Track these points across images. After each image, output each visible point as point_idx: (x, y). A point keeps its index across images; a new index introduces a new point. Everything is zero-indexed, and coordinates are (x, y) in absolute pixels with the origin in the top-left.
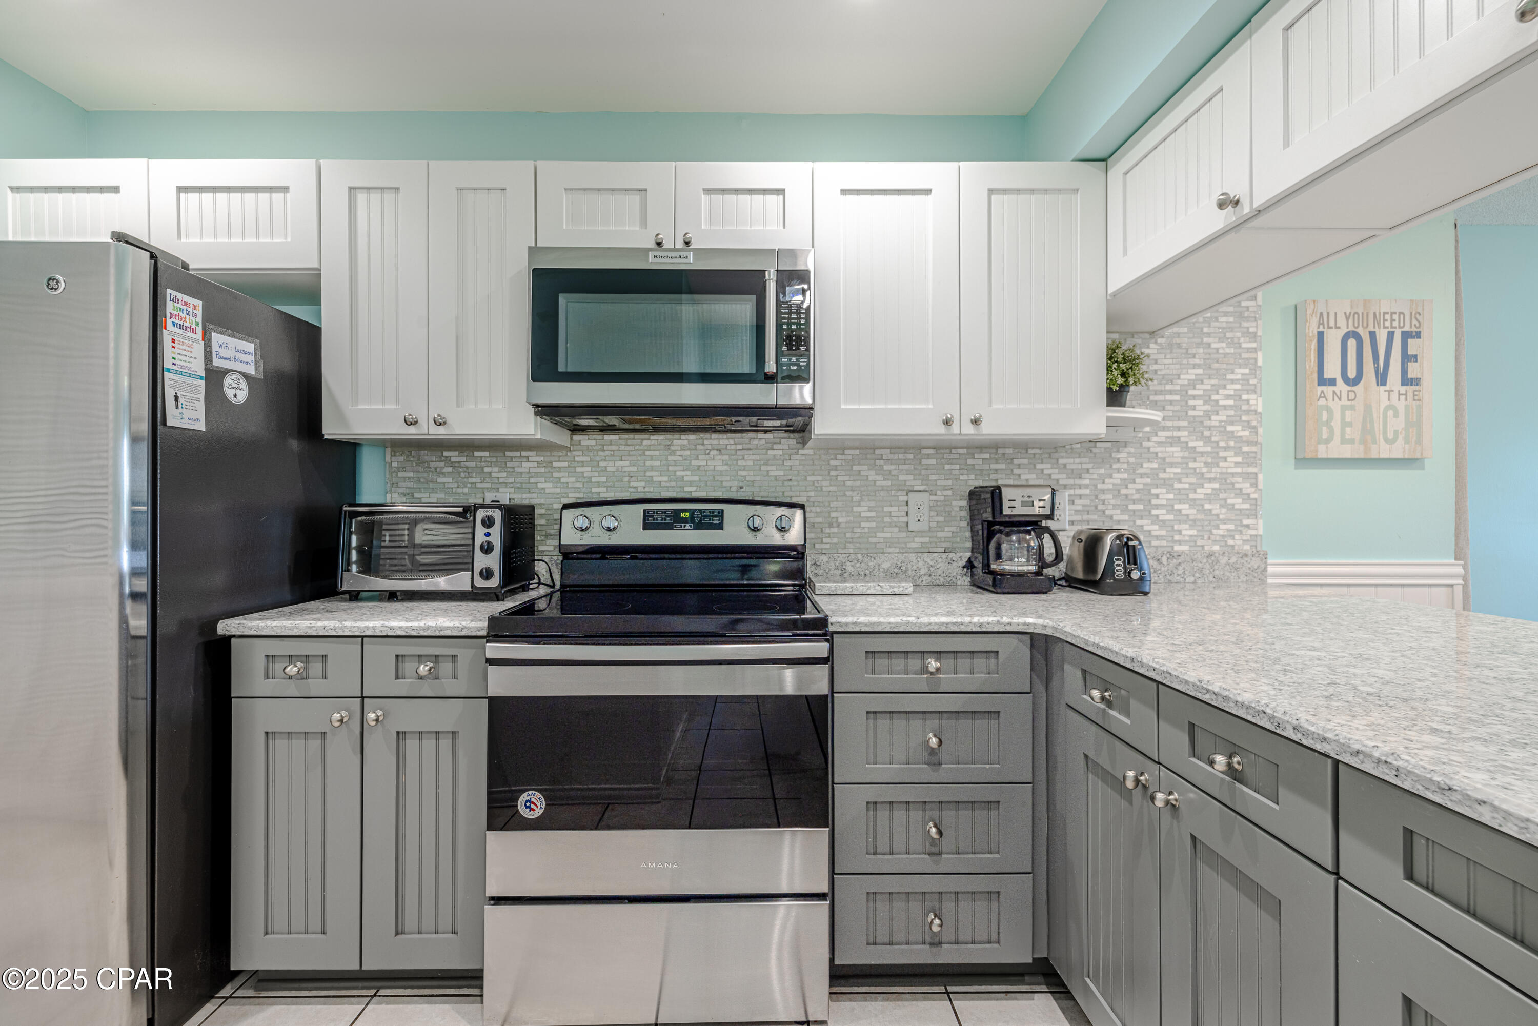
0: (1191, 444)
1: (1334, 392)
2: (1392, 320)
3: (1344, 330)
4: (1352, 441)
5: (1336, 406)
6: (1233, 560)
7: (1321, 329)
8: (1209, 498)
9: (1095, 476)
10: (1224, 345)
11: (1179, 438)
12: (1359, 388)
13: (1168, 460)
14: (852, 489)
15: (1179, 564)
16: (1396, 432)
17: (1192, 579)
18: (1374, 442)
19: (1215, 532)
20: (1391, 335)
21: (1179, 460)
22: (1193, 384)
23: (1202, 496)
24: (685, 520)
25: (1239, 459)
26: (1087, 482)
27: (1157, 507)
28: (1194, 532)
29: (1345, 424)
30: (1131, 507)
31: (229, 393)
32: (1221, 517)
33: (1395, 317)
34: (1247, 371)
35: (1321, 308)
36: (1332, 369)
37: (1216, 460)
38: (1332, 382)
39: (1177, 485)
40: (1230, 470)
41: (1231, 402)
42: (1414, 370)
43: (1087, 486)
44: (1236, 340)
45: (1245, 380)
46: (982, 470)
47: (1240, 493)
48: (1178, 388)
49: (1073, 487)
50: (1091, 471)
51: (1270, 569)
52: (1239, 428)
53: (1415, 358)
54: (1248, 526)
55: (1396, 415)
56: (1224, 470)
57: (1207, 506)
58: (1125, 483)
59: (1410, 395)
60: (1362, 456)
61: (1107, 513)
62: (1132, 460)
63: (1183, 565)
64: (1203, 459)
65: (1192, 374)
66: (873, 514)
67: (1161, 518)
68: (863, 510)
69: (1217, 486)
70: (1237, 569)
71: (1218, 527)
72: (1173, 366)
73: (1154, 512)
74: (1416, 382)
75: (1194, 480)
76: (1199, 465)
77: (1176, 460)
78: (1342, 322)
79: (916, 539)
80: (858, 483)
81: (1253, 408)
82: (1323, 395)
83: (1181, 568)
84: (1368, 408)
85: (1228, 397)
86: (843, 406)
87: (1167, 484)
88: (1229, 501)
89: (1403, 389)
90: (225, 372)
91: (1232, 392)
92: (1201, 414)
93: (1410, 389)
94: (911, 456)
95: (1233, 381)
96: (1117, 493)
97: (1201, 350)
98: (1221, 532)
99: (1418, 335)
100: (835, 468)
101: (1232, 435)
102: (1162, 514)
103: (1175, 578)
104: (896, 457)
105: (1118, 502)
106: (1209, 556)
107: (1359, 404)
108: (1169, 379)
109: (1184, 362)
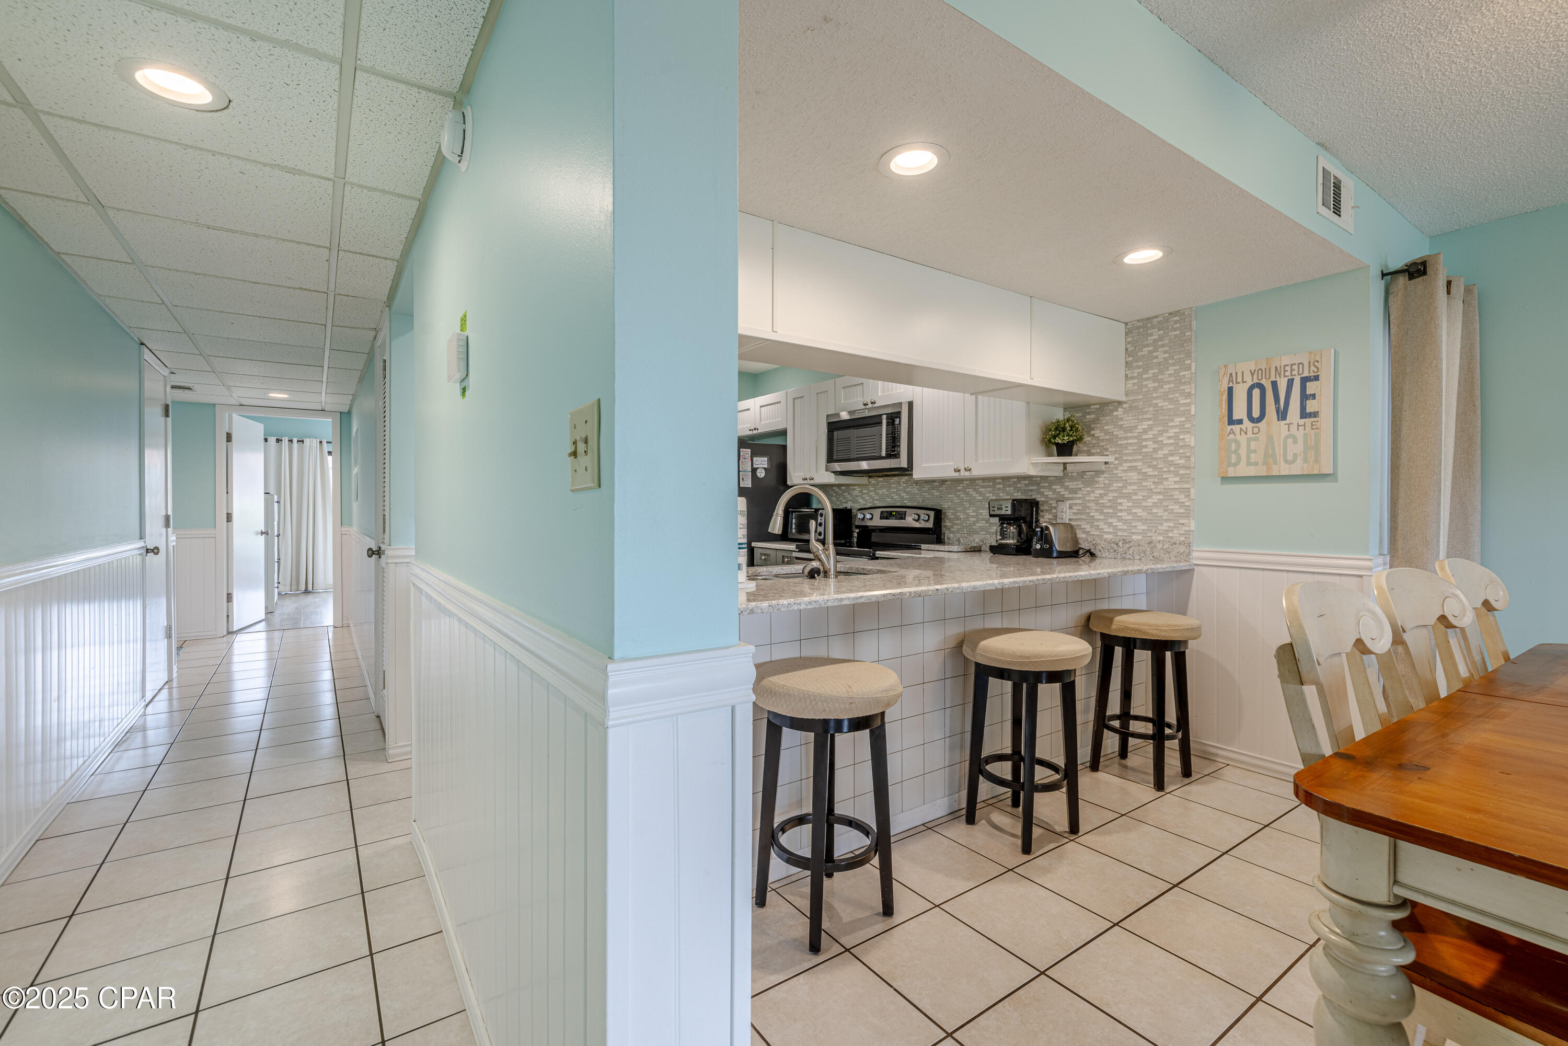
0: (1144, 471)
1: (1241, 429)
2: (1292, 370)
3: (1250, 383)
4: (1256, 464)
5: (1243, 439)
6: (1166, 546)
7: (1231, 385)
8: (1155, 505)
9: (1085, 492)
10: (1167, 403)
11: (1136, 466)
12: (1262, 425)
13: (1129, 481)
14: (966, 501)
15: (1130, 547)
16: (1295, 455)
17: (1139, 557)
18: (1276, 463)
19: (1160, 527)
20: (1290, 383)
21: (1136, 481)
22: (1145, 431)
23: (1151, 504)
24: (894, 516)
25: (1177, 479)
26: (1080, 496)
27: (1121, 511)
28: (1145, 527)
29: (1250, 451)
30: (1105, 511)
31: (758, 475)
32: (1165, 518)
33: (1295, 367)
34: (1183, 419)
35: (1231, 369)
36: (1240, 411)
37: (1160, 480)
38: (1240, 422)
39: (1134, 497)
40: (1170, 487)
41: (1172, 441)
42: (1311, 406)
43: (1080, 498)
44: (1175, 399)
45: (1181, 425)
46: (1025, 490)
47: (1177, 502)
48: (1136, 434)
49: (1072, 499)
50: (1083, 489)
51: (1195, 554)
52: (1178, 458)
53: (1313, 396)
54: (1183, 524)
55: (1295, 442)
56: (1166, 487)
57: (1154, 511)
58: (1101, 496)
59: (1308, 425)
60: (1265, 474)
61: (1091, 514)
62: (1107, 482)
63: (1133, 548)
64: (1153, 480)
65: (1145, 425)
66: (974, 514)
67: (1123, 518)
68: (970, 512)
69: (1161, 497)
70: (1169, 552)
71: (1162, 524)
72: (1132, 421)
73: (1119, 514)
74: (1315, 414)
75: (1145, 494)
76: (1149, 484)
77: (1132, 481)
78: (1248, 378)
79: (993, 527)
80: (968, 498)
81: (1187, 444)
82: (1231, 432)
83: (1131, 550)
84: (1270, 439)
85: (1170, 438)
86: (923, 465)
87: (1128, 497)
88: (1170, 507)
89: (1302, 422)
90: (757, 469)
91: (1173, 435)
92: (1151, 450)
93: (1308, 421)
94: (991, 484)
95: (1174, 427)
96: (1096, 501)
97: (1151, 409)
98: (1164, 528)
99: (1316, 378)
100: (958, 491)
101: (1172, 464)
102: (1123, 514)
103: (1128, 556)
104: (987, 484)
105: (1098, 508)
106: (1150, 543)
107: (1262, 436)
108: (1129, 430)
109: (1140, 417)
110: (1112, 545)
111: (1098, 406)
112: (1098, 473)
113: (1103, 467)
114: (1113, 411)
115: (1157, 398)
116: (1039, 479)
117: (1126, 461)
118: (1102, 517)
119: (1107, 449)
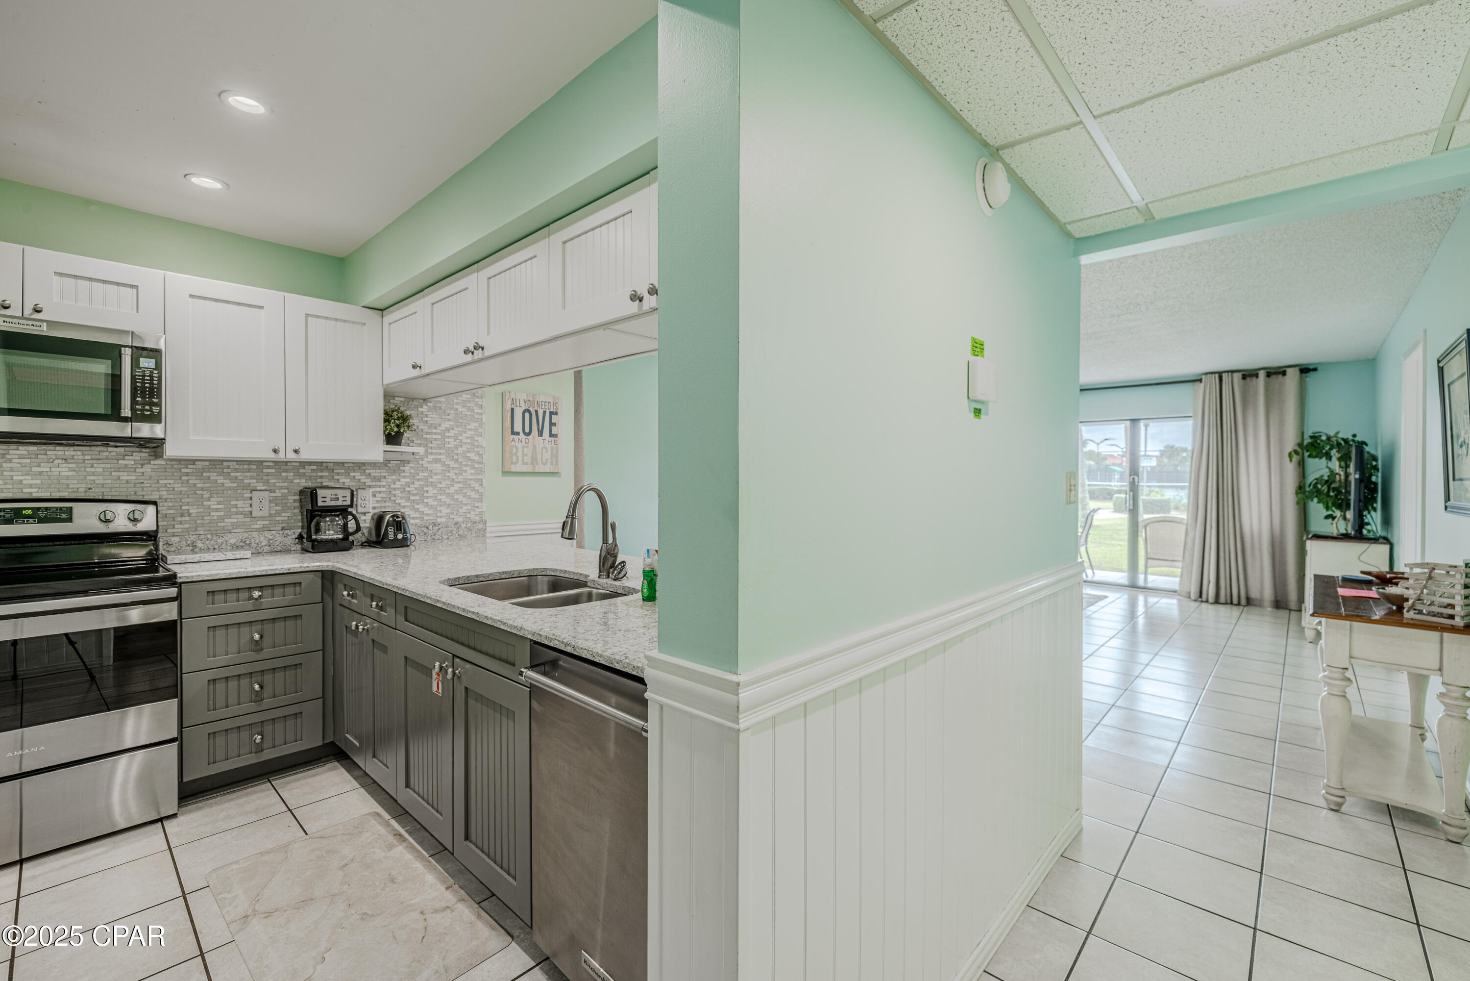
0: (447, 463)
1: (519, 439)
2: (545, 405)
3: (524, 408)
4: (527, 463)
5: (519, 445)
6: (469, 525)
7: (513, 407)
8: (457, 492)
9: (390, 480)
10: (465, 410)
11: (440, 459)
12: (530, 437)
13: (433, 471)
14: (202, 489)
15: (439, 529)
16: (547, 459)
17: (446, 537)
18: (537, 464)
19: (460, 510)
20: (545, 412)
21: (440, 472)
22: (448, 430)
23: (453, 491)
24: (28, 516)
25: (473, 471)
26: (384, 483)
27: (427, 498)
28: (449, 511)
29: (524, 455)
30: (412, 498)
32: (464, 502)
33: (547, 404)
34: (477, 425)
35: (513, 396)
36: (518, 427)
37: (461, 471)
38: (518, 434)
39: (439, 486)
40: (468, 477)
41: (469, 441)
42: (555, 430)
43: (384, 486)
44: (471, 408)
45: (476, 430)
46: (310, 476)
47: (474, 489)
48: (439, 431)
49: (375, 486)
50: (387, 477)
51: (488, 529)
53: (555, 424)
54: (478, 507)
55: (547, 451)
56: (465, 477)
57: (456, 497)
58: (408, 484)
59: (553, 442)
60: (532, 471)
61: (397, 501)
62: (412, 471)
63: (441, 530)
64: (454, 471)
65: (448, 424)
66: (222, 506)
68: (212, 504)
69: (461, 485)
70: (471, 530)
71: (461, 508)
72: (436, 419)
73: (425, 501)
74: (555, 436)
75: (449, 483)
76: (451, 474)
77: (438, 472)
78: (522, 404)
79: (258, 522)
80: (208, 485)
81: (480, 444)
82: (513, 440)
83: (440, 531)
84: (534, 447)
85: (467, 438)
86: (191, 438)
87: (433, 484)
88: (468, 494)
89: (550, 439)
92: (453, 446)
93: (553, 439)
95: (470, 430)
96: (403, 490)
97: (453, 412)
98: (464, 511)
99: (556, 414)
100: (187, 474)
101: (469, 459)
102: (430, 501)
103: (437, 537)
104: (242, 467)
105: (404, 495)
106: (456, 524)
107: (530, 445)
108: (431, 426)
109: (444, 417)
110: (423, 529)
111: (402, 399)
112: (404, 462)
113: (411, 457)
114: (417, 407)
115: (457, 404)
116: (332, 464)
117: (431, 454)
118: (408, 504)
119: (413, 441)
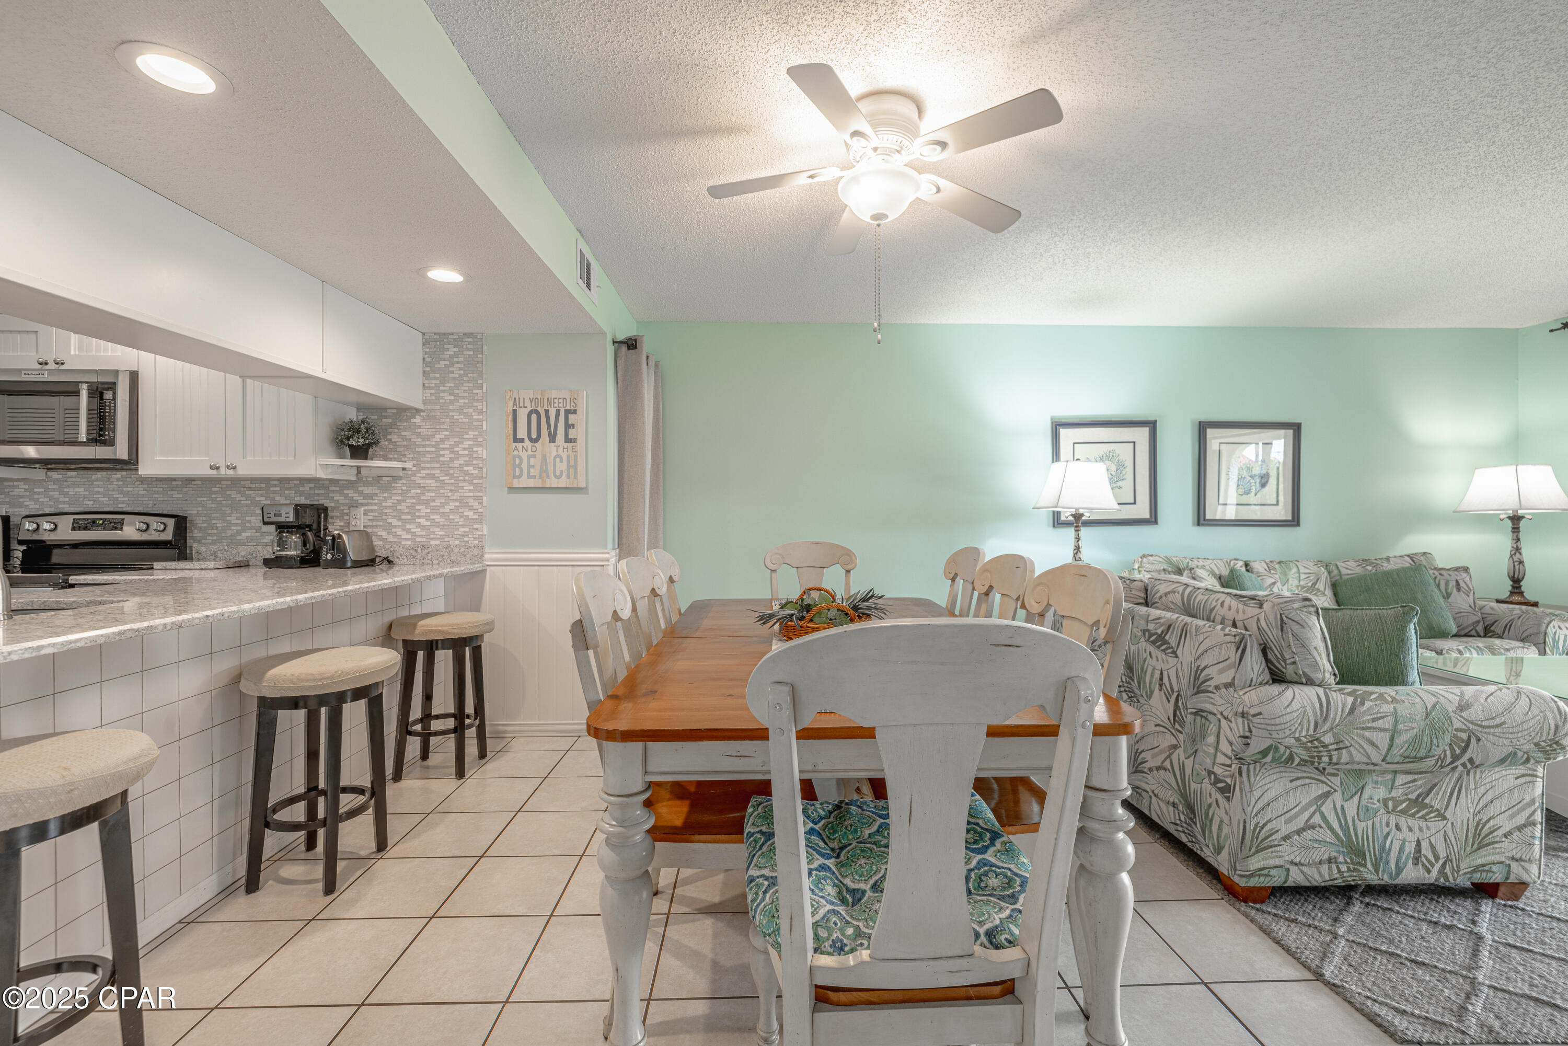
0: (441, 478)
1: (523, 447)
2: (559, 403)
3: (529, 409)
4: (534, 477)
6: (462, 550)
7: (515, 408)
8: (452, 511)
9: (381, 498)
10: (462, 417)
11: (434, 474)
12: (538, 445)
14: (226, 506)
15: (429, 553)
16: (561, 472)
18: (548, 477)
19: (456, 533)
20: (558, 412)
21: (434, 488)
22: (442, 441)
23: (448, 511)
24: (99, 525)
25: (472, 488)
26: (376, 501)
27: (419, 517)
28: (443, 533)
29: (530, 467)
30: (403, 517)
32: (460, 523)
33: (561, 401)
34: (476, 433)
35: (515, 395)
36: (522, 433)
37: (456, 488)
38: (522, 441)
39: (432, 504)
40: (465, 495)
41: (466, 452)
42: (572, 433)
43: (376, 504)
44: (469, 414)
45: (475, 439)
46: (310, 494)
47: (471, 509)
48: (434, 443)
49: (367, 504)
50: (379, 495)
51: (487, 556)
52: (472, 468)
53: (573, 426)
54: (477, 529)
55: (561, 461)
56: (462, 495)
57: (451, 517)
58: (399, 502)
59: (570, 449)
60: (540, 486)
61: (388, 521)
62: (405, 488)
63: (431, 553)
64: (449, 488)
65: (443, 435)
66: (239, 521)
67: (422, 524)
68: (233, 519)
69: (457, 504)
70: (465, 556)
71: (458, 529)
72: (429, 430)
73: (418, 520)
74: (574, 441)
75: (443, 501)
76: (446, 491)
77: (430, 488)
78: (528, 404)
79: (267, 537)
80: (230, 502)
81: (480, 456)
82: (516, 449)
83: (429, 555)
84: (544, 457)
85: (465, 449)
86: (157, 458)
87: (426, 503)
88: (465, 514)
89: (566, 445)
91: (467, 446)
92: (448, 459)
93: (570, 445)
94: (264, 485)
95: (468, 439)
96: (393, 507)
97: (448, 420)
98: (460, 533)
99: (575, 412)
100: (215, 493)
101: (467, 473)
102: (422, 521)
103: (426, 561)
104: (254, 486)
105: (395, 514)
106: (447, 547)
107: (539, 454)
108: (427, 438)
109: (438, 427)
110: (411, 551)
111: (395, 411)
112: (396, 479)
113: (401, 473)
114: (410, 418)
115: (453, 410)
116: (328, 482)
117: (424, 468)
118: (400, 524)
119: (405, 456)
